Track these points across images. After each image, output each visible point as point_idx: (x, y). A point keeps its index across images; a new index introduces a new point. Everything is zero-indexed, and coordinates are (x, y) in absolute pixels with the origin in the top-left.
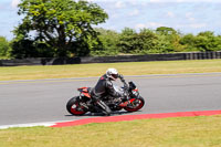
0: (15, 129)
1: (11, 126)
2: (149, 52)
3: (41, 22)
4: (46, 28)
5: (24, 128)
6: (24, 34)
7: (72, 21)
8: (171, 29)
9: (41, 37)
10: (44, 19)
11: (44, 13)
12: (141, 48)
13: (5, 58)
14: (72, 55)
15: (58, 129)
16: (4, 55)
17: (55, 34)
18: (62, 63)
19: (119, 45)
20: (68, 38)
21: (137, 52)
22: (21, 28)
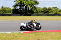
1: (12, 32)
2: (50, 14)
3: (21, 4)
4: (22, 6)
5: (15, 33)
6: (16, 7)
7: (29, 4)
8: (57, 8)
10: (21, 3)
11: (22, 2)
12: (48, 13)
13: (10, 14)
14: (29, 14)
15: (25, 33)
17: (24, 8)
18: (26, 16)
19: (42, 11)
20: (28, 9)
21: (47, 14)
22: (15, 5)
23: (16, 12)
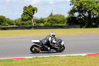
0: (69, 56)
1: (67, 55)
3: (80, 9)
4: (82, 11)
5: (73, 56)
6: (73, 14)
7: (94, 8)
9: (80, 16)
11: (82, 5)
13: (64, 25)
14: (94, 24)
15: (88, 57)
16: (64, 23)
18: (89, 28)
20: (92, 16)
22: (71, 11)
23: (72, 22)
